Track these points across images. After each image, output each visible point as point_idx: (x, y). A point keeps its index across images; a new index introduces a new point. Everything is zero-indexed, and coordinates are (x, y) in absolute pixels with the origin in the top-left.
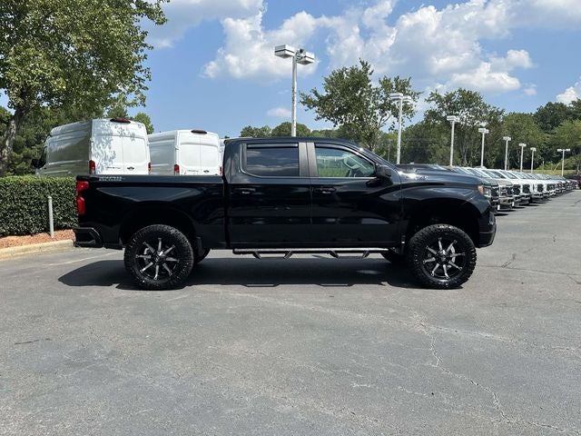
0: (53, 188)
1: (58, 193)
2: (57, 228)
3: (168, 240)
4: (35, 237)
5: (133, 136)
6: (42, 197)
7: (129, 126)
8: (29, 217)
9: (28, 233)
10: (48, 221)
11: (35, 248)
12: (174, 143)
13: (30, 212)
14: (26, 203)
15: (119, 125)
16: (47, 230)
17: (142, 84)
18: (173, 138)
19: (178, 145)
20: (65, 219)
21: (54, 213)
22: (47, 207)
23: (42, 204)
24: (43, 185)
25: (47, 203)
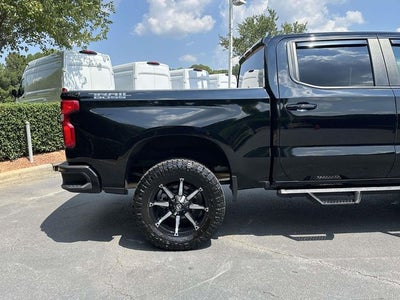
0: (31, 113)
1: (35, 118)
2: (37, 152)
3: (193, 181)
4: (14, 162)
5: (100, 66)
6: (20, 122)
7: (95, 57)
8: (7, 143)
9: (7, 159)
10: (27, 146)
11: (15, 175)
12: (133, 73)
13: (9, 139)
14: (4, 129)
15: (88, 56)
16: (26, 155)
17: (106, 18)
18: (132, 68)
19: (137, 75)
20: (43, 143)
21: (33, 138)
22: (25, 132)
23: (20, 130)
24: (20, 110)
25: (25, 128)
